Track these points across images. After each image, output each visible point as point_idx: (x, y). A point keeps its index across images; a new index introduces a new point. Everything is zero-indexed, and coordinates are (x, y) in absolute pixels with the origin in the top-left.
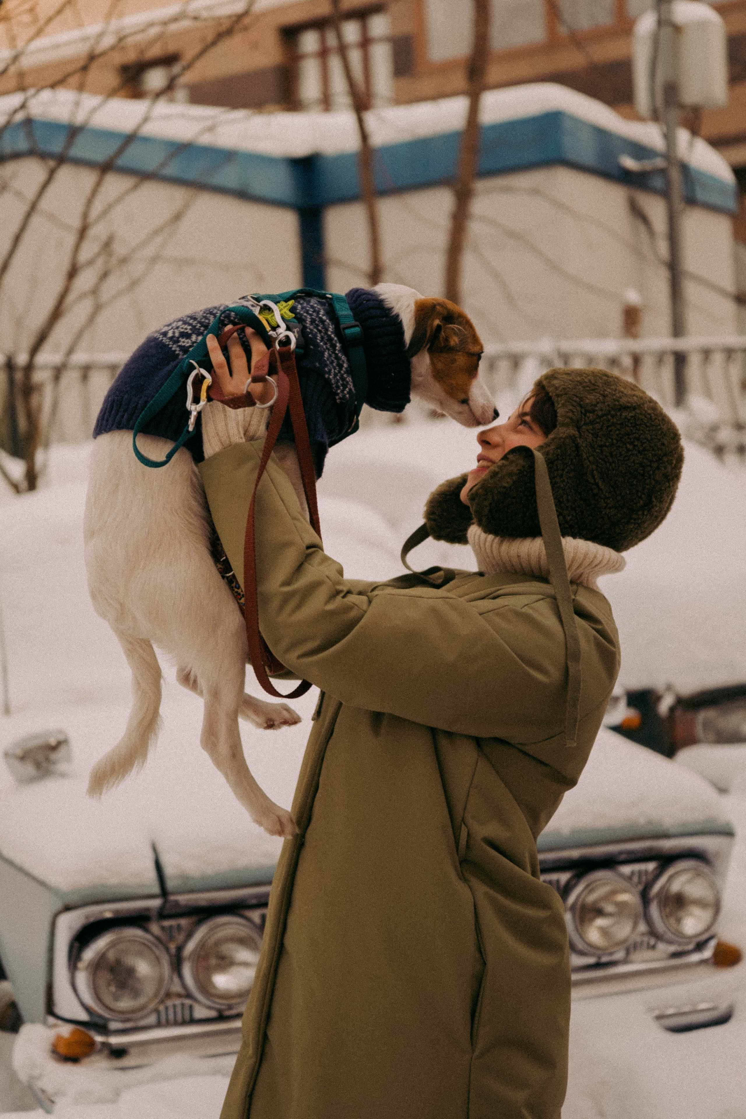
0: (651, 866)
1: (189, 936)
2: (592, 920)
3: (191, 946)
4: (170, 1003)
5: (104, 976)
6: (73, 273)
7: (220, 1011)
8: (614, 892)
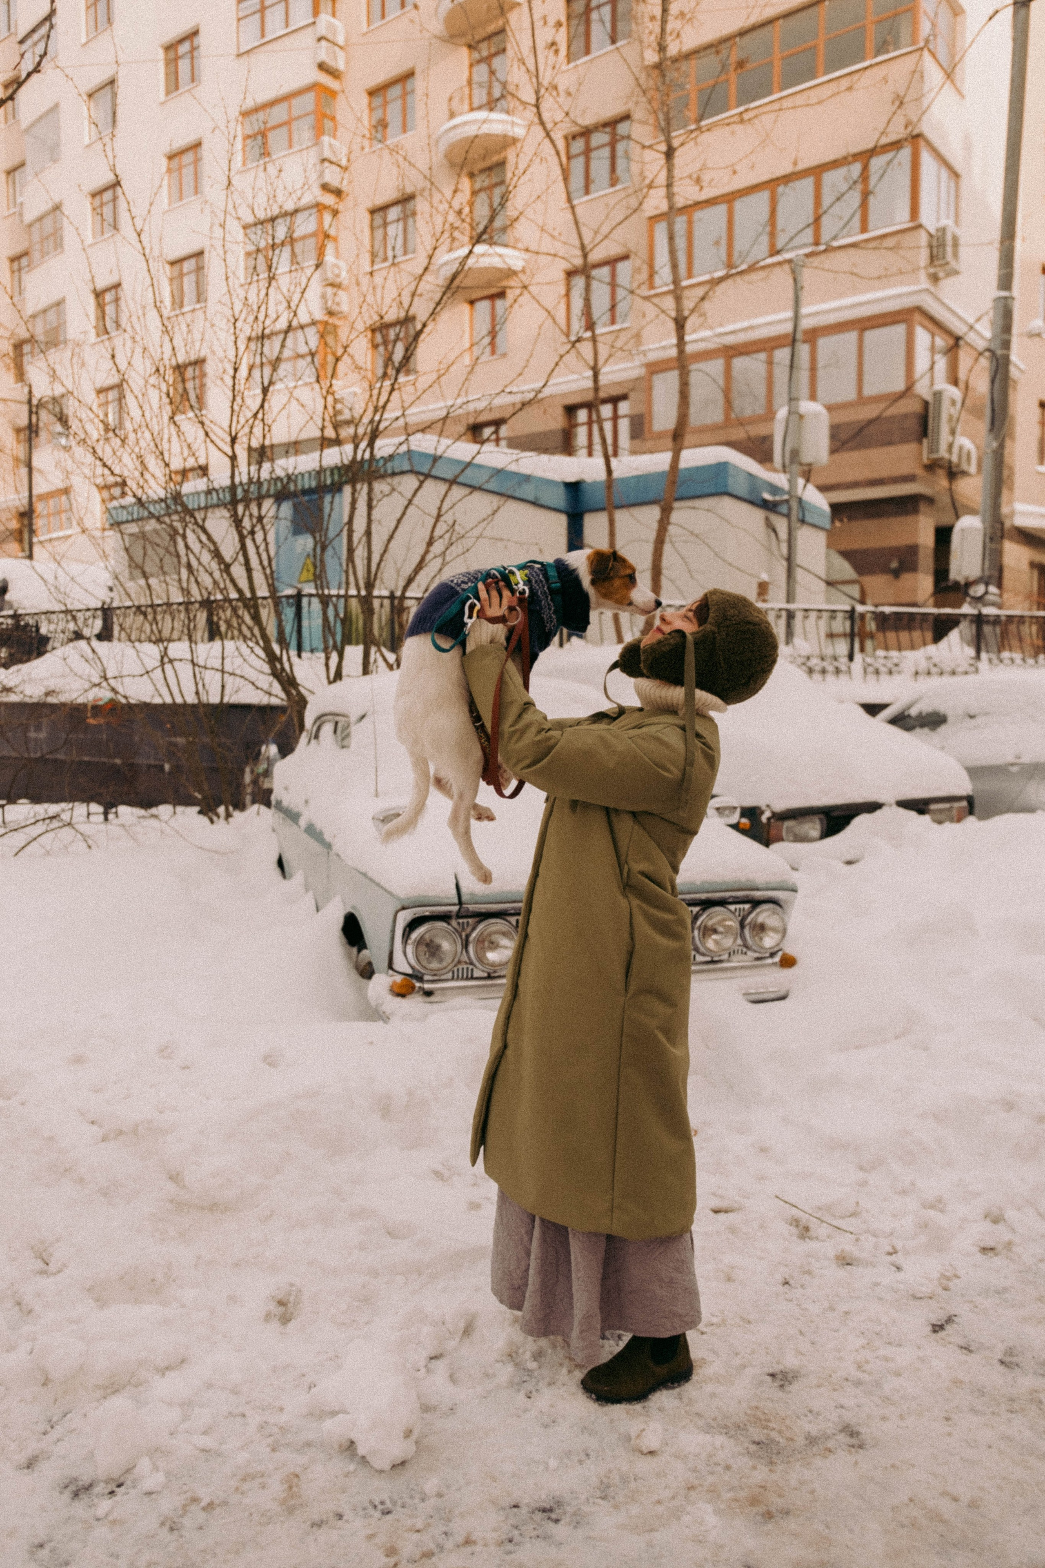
0: (747, 906)
1: (474, 929)
2: (710, 936)
3: (474, 935)
4: (460, 967)
5: (423, 948)
6: (430, 543)
7: (489, 974)
8: (725, 920)
